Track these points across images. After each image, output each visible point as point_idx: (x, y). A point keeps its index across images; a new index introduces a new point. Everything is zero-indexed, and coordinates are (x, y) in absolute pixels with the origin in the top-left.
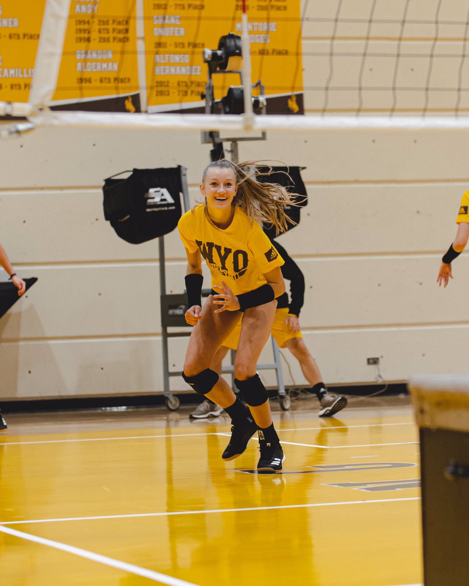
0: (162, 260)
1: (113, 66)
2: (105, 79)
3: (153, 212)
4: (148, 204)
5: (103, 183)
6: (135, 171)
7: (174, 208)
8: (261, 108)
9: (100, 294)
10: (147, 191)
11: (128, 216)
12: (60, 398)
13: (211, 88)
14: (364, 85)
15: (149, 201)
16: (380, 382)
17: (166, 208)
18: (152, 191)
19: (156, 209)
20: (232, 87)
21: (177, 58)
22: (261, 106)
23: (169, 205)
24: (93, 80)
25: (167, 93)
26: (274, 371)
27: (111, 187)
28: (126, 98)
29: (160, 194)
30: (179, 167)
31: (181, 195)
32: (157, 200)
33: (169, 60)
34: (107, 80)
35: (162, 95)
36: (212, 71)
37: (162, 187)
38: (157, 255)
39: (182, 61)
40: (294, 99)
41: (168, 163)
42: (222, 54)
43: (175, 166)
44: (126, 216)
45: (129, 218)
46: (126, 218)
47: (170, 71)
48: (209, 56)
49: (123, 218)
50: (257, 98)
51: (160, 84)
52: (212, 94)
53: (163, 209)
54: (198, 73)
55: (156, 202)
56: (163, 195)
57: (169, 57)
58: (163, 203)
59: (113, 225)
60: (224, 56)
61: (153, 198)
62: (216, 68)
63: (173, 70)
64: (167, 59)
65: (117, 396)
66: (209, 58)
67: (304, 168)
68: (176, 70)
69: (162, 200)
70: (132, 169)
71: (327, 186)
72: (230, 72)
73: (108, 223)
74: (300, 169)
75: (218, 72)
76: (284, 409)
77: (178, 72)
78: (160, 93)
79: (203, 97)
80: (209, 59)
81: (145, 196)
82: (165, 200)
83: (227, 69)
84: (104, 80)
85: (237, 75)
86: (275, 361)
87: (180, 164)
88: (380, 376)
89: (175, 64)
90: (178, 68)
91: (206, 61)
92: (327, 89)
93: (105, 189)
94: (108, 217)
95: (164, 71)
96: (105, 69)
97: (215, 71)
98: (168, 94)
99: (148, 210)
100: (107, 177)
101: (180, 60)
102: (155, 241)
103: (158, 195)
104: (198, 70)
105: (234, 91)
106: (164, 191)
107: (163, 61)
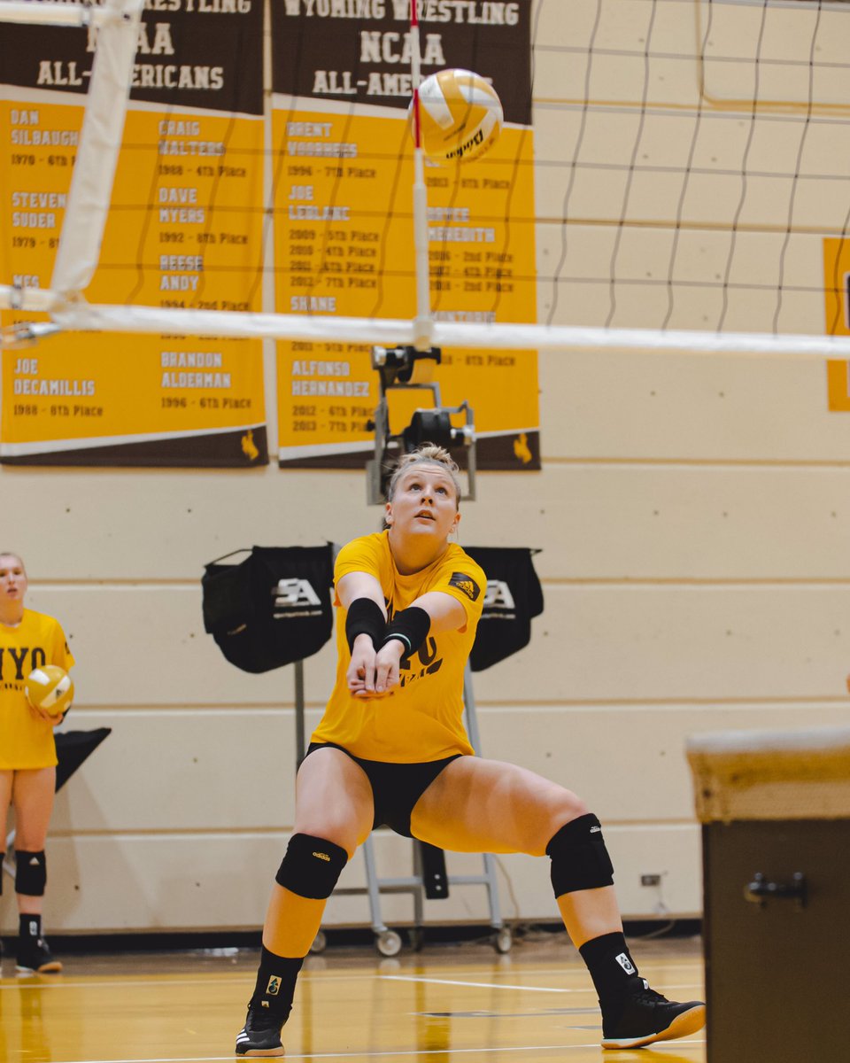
0: (300, 705)
1: (222, 380)
2: (209, 400)
3: (285, 619)
4: (276, 605)
5: (203, 572)
6: (256, 550)
7: (319, 613)
8: (468, 447)
9: (195, 760)
10: (276, 584)
11: (244, 626)
12: (128, 932)
13: (384, 412)
14: (618, 276)
15: (279, 600)
16: (662, 914)
17: (307, 613)
18: (283, 583)
19: (290, 615)
20: (420, 410)
21: (329, 368)
22: (467, 442)
23: (311, 608)
24: (188, 402)
25: (311, 426)
26: (483, 888)
27: (217, 579)
28: (244, 433)
29: (297, 588)
30: (330, 544)
31: (332, 590)
32: (292, 599)
33: (316, 371)
34: (212, 403)
35: (303, 429)
36: (386, 384)
37: (301, 578)
38: (291, 697)
39: (338, 374)
40: (524, 440)
41: (312, 539)
42: (403, 356)
43: (323, 544)
44: (240, 625)
45: (244, 630)
46: (241, 628)
47: (318, 390)
48: (381, 358)
49: (235, 628)
50: (461, 429)
51: (300, 410)
52: (386, 423)
53: (302, 614)
54: (365, 394)
55: (291, 603)
56: (301, 591)
57: (316, 366)
58: (303, 604)
59: (218, 640)
60: (406, 359)
61: (286, 596)
62: (393, 381)
63: (322, 388)
64: (312, 368)
65: (222, 930)
66: (381, 361)
67: (538, 551)
68: (327, 389)
69: (301, 600)
70: (251, 547)
71: (577, 587)
72: (416, 386)
73: (211, 637)
74: (532, 552)
75: (397, 386)
76: (500, 952)
77: (331, 390)
78: (301, 426)
79: (370, 427)
80: (382, 364)
81: (273, 593)
82: (305, 599)
83: (411, 382)
84: (207, 402)
85: (430, 392)
86: (487, 870)
87: (331, 540)
88: (662, 905)
89: (326, 379)
90: (331, 384)
91: (376, 367)
92: (556, 279)
93: (206, 582)
94: (210, 627)
95: (308, 390)
96: (208, 384)
97: (392, 385)
98: (314, 429)
99: (277, 616)
100: (208, 561)
101: (335, 371)
102: (289, 670)
103: (295, 591)
104: (365, 389)
105: (423, 415)
106: (305, 584)
107: (306, 373)
